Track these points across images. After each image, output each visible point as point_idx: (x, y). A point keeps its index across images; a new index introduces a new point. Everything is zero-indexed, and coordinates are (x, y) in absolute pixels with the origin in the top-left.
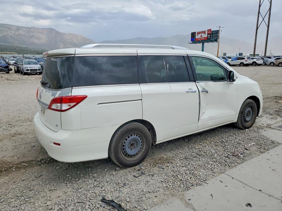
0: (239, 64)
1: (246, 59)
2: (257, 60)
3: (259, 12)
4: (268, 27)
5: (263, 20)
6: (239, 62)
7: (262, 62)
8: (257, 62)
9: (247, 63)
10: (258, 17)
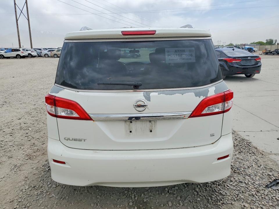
0: (15, 56)
1: (22, 51)
2: (32, 52)
3: (15, 4)
4: (28, 20)
5: (22, 12)
6: (14, 54)
7: (36, 54)
8: (32, 54)
9: (24, 54)
10: (15, 8)
